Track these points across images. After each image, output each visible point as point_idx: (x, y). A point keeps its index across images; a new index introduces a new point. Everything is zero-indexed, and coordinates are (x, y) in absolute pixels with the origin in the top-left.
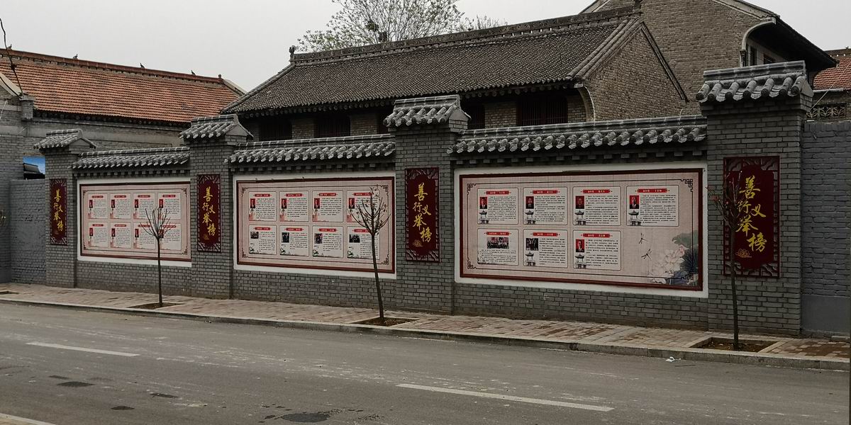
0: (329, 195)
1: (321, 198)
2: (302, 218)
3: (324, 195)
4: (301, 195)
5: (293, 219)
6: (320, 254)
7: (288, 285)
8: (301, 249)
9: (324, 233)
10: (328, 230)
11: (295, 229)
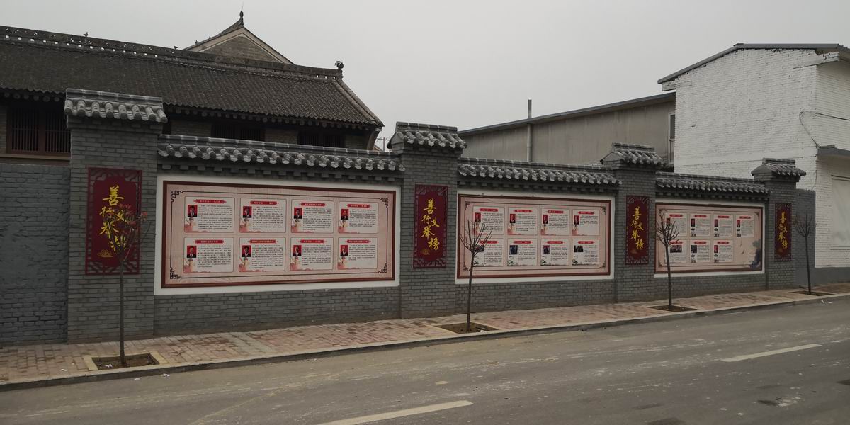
0: (557, 212)
1: (550, 215)
2: (530, 232)
3: (552, 212)
4: (530, 211)
5: (522, 233)
6: (548, 263)
7: (519, 293)
8: (529, 260)
9: (551, 245)
10: (556, 242)
11: (523, 242)
